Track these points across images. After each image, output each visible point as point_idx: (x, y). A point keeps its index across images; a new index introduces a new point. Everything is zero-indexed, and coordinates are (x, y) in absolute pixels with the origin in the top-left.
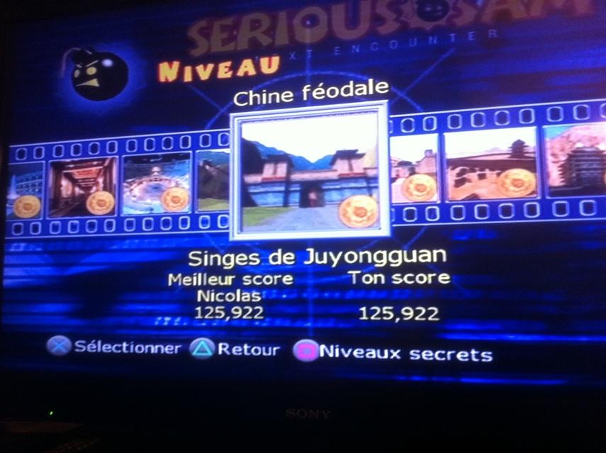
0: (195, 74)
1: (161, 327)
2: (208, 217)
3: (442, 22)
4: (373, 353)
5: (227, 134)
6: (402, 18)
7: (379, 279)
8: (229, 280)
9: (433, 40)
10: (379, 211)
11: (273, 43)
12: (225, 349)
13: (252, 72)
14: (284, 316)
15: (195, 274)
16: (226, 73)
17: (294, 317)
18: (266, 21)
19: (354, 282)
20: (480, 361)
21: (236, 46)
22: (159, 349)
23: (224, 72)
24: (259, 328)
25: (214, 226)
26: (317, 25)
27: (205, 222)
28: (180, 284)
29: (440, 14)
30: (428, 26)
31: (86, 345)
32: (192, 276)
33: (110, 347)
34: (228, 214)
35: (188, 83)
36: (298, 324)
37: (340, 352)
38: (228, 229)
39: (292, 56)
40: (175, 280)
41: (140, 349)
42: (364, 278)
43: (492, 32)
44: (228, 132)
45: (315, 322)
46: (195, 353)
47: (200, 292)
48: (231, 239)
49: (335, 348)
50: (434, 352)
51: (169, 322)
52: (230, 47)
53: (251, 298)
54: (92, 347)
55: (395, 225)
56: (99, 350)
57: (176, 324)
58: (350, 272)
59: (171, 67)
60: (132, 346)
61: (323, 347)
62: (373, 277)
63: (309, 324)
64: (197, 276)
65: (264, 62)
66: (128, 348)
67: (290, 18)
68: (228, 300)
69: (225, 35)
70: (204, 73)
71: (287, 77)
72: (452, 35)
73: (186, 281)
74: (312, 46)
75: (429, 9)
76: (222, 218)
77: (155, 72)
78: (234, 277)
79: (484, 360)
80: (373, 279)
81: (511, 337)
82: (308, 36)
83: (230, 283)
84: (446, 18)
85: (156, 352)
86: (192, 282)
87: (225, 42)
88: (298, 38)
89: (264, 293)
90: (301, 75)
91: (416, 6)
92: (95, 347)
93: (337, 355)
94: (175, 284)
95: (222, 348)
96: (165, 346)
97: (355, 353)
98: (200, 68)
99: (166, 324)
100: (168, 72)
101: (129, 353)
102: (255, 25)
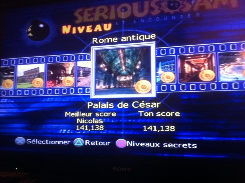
0: (77, 31)
1: (62, 134)
2: (82, 89)
3: (178, 10)
4: (149, 145)
5: (90, 55)
6: (162, 9)
7: (151, 114)
8: (90, 115)
9: (174, 18)
10: (151, 87)
11: (109, 18)
12: (88, 143)
13: (100, 30)
14: (112, 129)
15: (76, 112)
16: (90, 30)
17: (116, 130)
18: (106, 9)
19: (141, 115)
20: (192, 148)
21: (94, 19)
22: (61, 142)
23: (89, 30)
24: (102, 134)
25: (84, 92)
26: (127, 11)
27: (80, 91)
28: (70, 116)
29: (177, 7)
30: (172, 12)
31: (31, 141)
32: (75, 113)
33: (41, 142)
34: (90, 87)
35: (74, 34)
36: (118, 133)
37: (135, 144)
38: (90, 93)
39: (117, 24)
40: (68, 114)
41: (53, 142)
42: (145, 114)
43: (198, 14)
44: (90, 54)
45: (124, 132)
46: (75, 144)
47: (78, 119)
48: (91, 98)
49: (133, 142)
50: (173, 144)
51: (65, 131)
52: (91, 20)
53: (99, 122)
54: (34, 142)
55: (158, 92)
56: (37, 143)
57: (68, 132)
58: (139, 111)
59: (67, 27)
60: (50, 141)
61: (128, 142)
62: (149, 113)
63: (122, 133)
64: (77, 113)
65: (105, 26)
66: (48, 142)
67: (116, 8)
68: (89, 122)
69: (89, 15)
70: (81, 30)
71: (114, 32)
72: (181, 15)
73: (72, 115)
74: (125, 19)
75: (172, 5)
76: (87, 89)
77: (61, 29)
78: (92, 113)
79: (193, 148)
80: (149, 114)
81: (204, 138)
82: (123, 15)
83: (90, 116)
84: (179, 8)
85: (60, 144)
86: (75, 115)
87: (89, 18)
88: (119, 16)
89: (104, 120)
90: (120, 31)
91: (167, 4)
92: (35, 142)
93: (134, 145)
94: (68, 116)
95: (87, 142)
96: (63, 142)
97: (141, 145)
98: (79, 28)
99: (64, 132)
100: (66, 30)
101: (49, 144)
102: (102, 11)
